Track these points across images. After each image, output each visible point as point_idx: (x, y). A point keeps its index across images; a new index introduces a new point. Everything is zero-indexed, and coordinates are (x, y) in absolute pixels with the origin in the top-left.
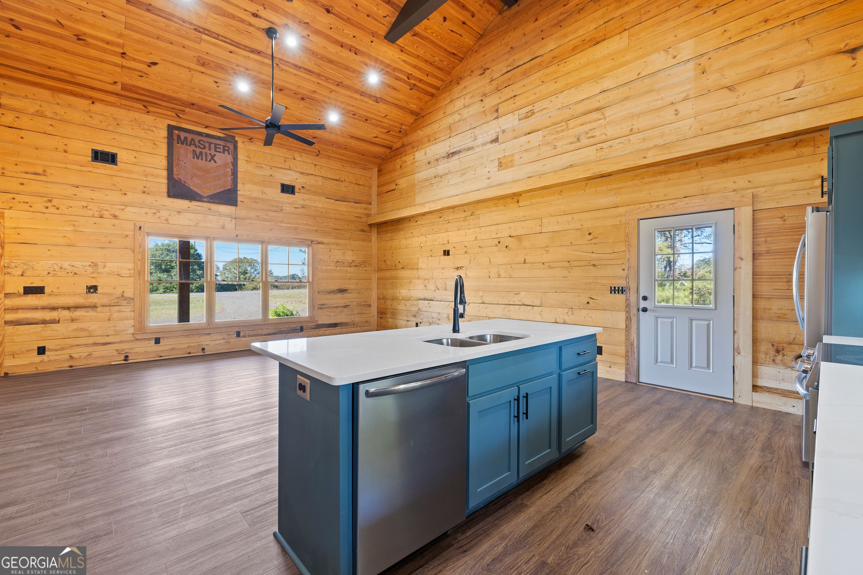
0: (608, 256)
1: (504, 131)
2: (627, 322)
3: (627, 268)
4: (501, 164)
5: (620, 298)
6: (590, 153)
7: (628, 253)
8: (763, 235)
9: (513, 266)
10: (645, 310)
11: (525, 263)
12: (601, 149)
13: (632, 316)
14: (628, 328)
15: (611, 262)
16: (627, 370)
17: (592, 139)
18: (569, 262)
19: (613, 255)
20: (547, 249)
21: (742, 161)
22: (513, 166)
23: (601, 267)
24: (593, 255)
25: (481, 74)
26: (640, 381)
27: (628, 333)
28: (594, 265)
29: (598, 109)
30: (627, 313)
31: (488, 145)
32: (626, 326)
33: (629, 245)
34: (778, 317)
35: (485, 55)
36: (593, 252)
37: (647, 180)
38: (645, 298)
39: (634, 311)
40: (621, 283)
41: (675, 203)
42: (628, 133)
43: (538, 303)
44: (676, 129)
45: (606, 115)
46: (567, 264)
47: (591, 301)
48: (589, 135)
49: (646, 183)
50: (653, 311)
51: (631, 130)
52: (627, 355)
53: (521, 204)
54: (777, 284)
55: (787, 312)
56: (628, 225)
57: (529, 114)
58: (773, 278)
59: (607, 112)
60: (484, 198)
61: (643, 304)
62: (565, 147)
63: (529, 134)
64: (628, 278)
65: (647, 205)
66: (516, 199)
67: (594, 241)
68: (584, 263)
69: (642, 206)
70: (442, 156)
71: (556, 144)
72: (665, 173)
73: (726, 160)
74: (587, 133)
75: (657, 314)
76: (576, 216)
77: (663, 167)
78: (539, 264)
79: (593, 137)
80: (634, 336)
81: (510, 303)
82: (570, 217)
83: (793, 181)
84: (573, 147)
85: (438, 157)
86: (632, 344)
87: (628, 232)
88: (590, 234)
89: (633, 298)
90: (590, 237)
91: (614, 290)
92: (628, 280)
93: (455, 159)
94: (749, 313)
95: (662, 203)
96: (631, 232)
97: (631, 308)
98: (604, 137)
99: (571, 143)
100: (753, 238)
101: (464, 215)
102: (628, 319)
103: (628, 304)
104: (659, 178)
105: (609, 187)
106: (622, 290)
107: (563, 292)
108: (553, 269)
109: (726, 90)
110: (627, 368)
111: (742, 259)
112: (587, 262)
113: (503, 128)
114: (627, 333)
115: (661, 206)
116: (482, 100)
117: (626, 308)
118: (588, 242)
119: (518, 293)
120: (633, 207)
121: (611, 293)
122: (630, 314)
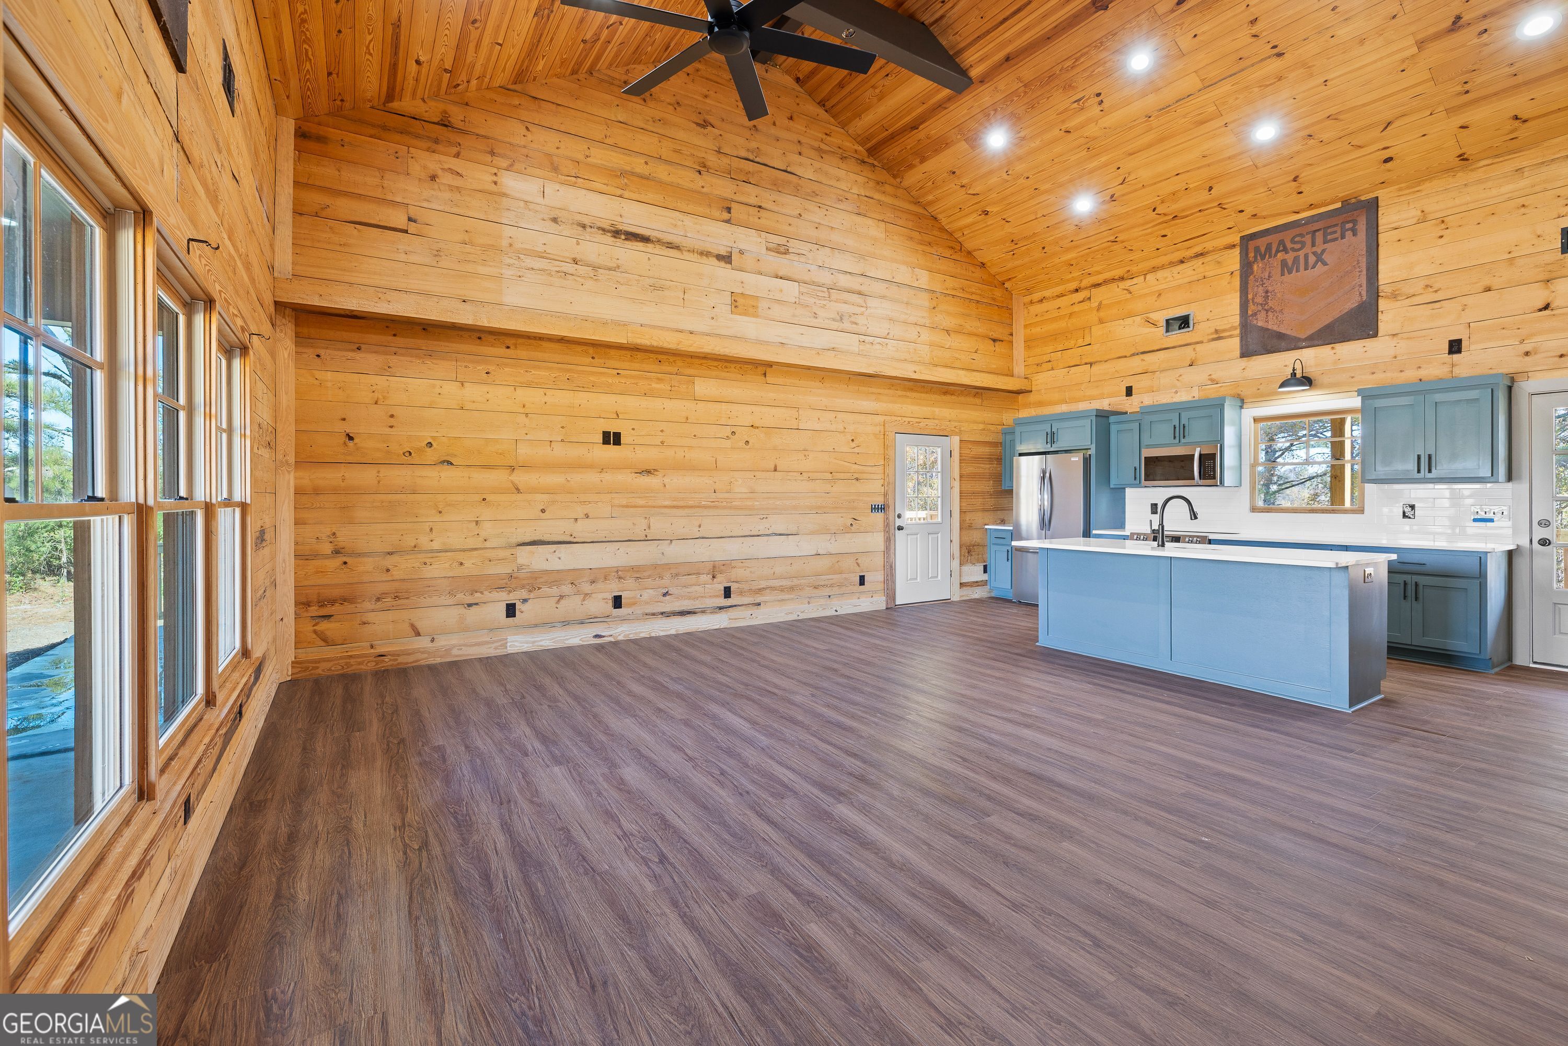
0: (870, 469)
1: (738, 251)
2: (887, 543)
3: (886, 484)
4: (737, 304)
5: (880, 516)
6: (853, 341)
7: (886, 467)
8: (965, 462)
9: (757, 474)
10: (900, 528)
11: (775, 470)
12: (864, 342)
13: (891, 535)
14: (887, 548)
15: (872, 476)
16: (887, 596)
17: (854, 326)
18: (831, 473)
19: (874, 469)
20: (806, 453)
21: (953, 397)
22: (756, 316)
23: (863, 482)
24: (856, 467)
25: (699, 125)
26: (895, 604)
27: (888, 555)
28: (857, 479)
29: (860, 293)
30: (887, 533)
33: (887, 458)
35: (706, 97)
36: (856, 463)
38: (899, 516)
39: (892, 530)
40: (879, 501)
41: (918, 422)
42: (885, 336)
43: (793, 529)
44: (919, 351)
46: (829, 476)
47: (854, 522)
48: (853, 319)
49: (898, 396)
50: (905, 529)
51: (888, 334)
52: (887, 580)
53: (769, 379)
54: (969, 500)
55: (972, 521)
56: (886, 437)
57: (782, 249)
58: (967, 496)
59: (871, 302)
61: (898, 522)
62: (826, 321)
63: (781, 278)
64: (887, 495)
65: (900, 418)
66: (762, 369)
67: (856, 450)
68: (849, 476)
69: (896, 418)
70: (599, 224)
71: (817, 313)
73: (944, 393)
74: (850, 316)
75: (908, 532)
76: (840, 415)
77: (911, 383)
78: (795, 474)
79: (856, 323)
80: (892, 557)
81: (752, 533)
82: (832, 415)
84: (835, 325)
86: (891, 567)
87: (886, 445)
88: (853, 440)
89: (890, 516)
90: (854, 444)
91: (874, 508)
92: (887, 497)
93: (634, 247)
95: (912, 420)
96: (889, 445)
97: (890, 527)
98: (864, 330)
99: (834, 320)
100: (960, 463)
102: (888, 540)
103: (887, 523)
106: (882, 508)
107: (824, 513)
108: (815, 481)
110: (887, 593)
111: (955, 480)
112: (851, 474)
113: (740, 245)
115: (910, 423)
116: (699, 172)
117: (886, 527)
118: (850, 450)
119: (765, 516)
120: (890, 417)
121: (872, 511)
122: (889, 534)
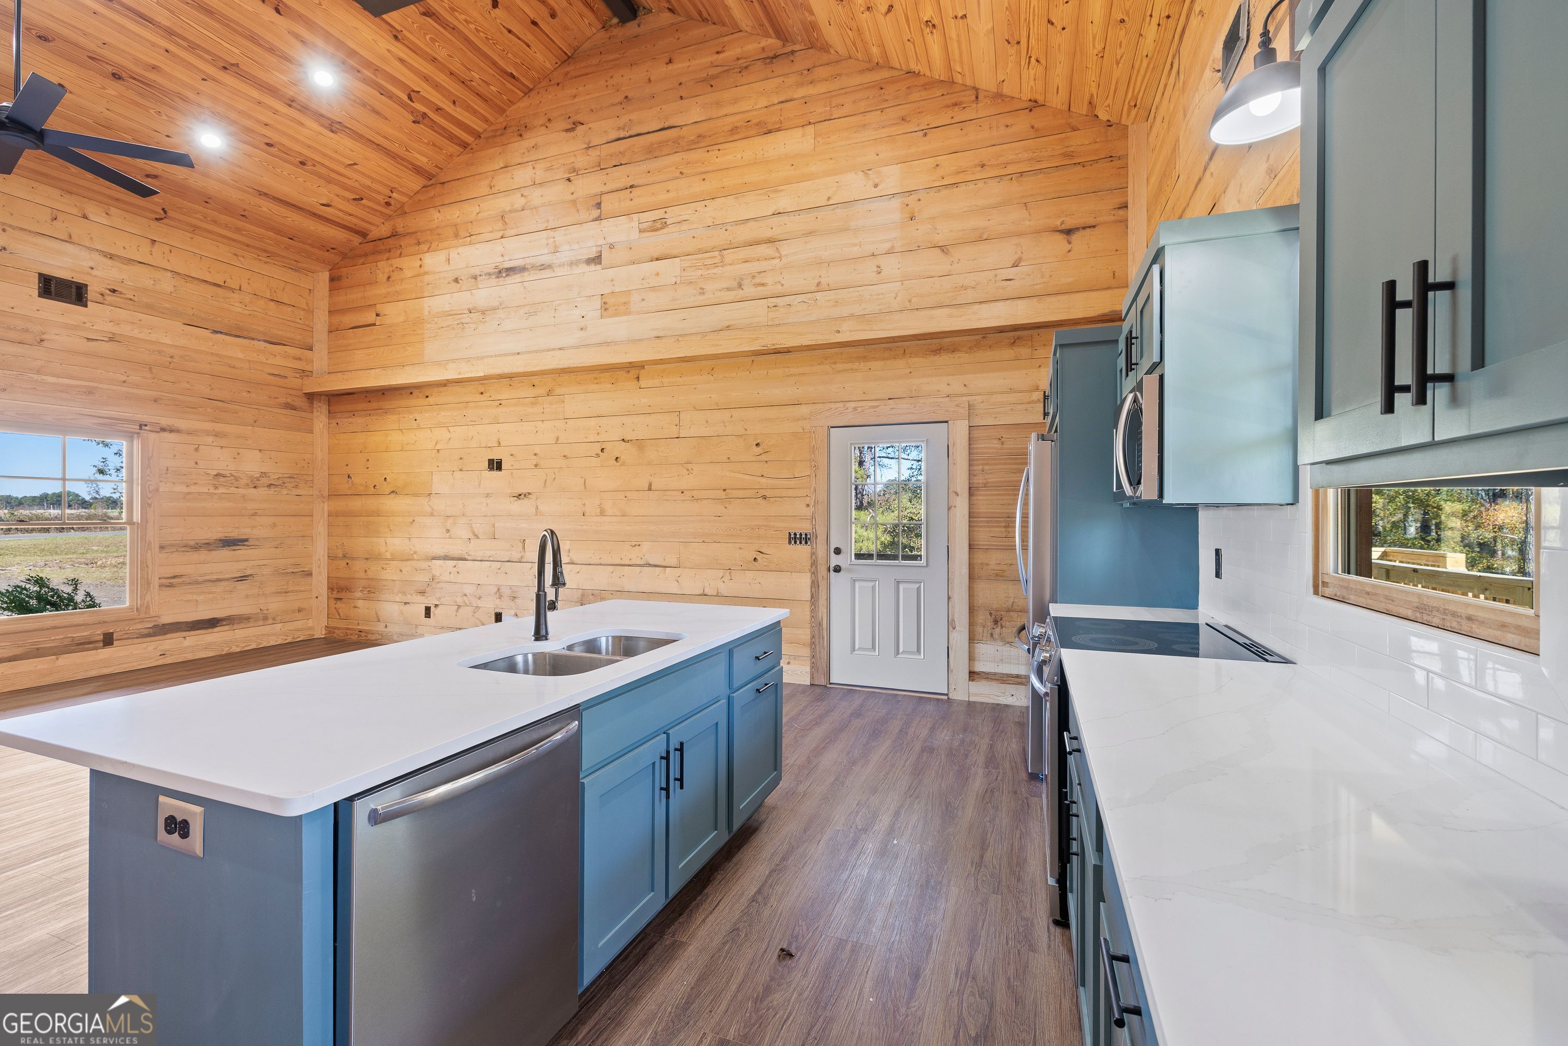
0: (785, 482)
1: (612, 247)
2: (813, 589)
3: (812, 503)
4: (607, 306)
5: (802, 550)
6: (757, 311)
7: (814, 480)
8: (981, 462)
9: (628, 494)
10: (837, 569)
11: (650, 489)
12: (775, 306)
13: (820, 579)
14: (814, 598)
15: (790, 493)
16: (814, 666)
17: (762, 288)
18: (725, 490)
19: (792, 483)
20: (689, 466)
22: (627, 313)
23: (775, 501)
24: (763, 480)
25: (568, 130)
26: (831, 682)
27: (815, 607)
28: (764, 497)
29: (770, 241)
30: (813, 575)
31: (580, 266)
32: (812, 597)
33: (815, 466)
34: (997, 575)
35: (575, 97)
36: (762, 476)
37: (840, 366)
38: (838, 551)
39: (822, 571)
40: (803, 527)
41: (877, 407)
42: (813, 288)
43: (673, 561)
44: (878, 295)
45: (783, 253)
46: (723, 495)
47: (759, 557)
48: (757, 280)
49: (839, 372)
50: (849, 571)
51: (819, 284)
52: (813, 643)
53: (643, 383)
54: (995, 529)
55: (1005, 568)
56: (813, 435)
57: (658, 225)
58: (991, 521)
59: (785, 249)
60: (575, 366)
61: (835, 560)
62: (718, 294)
63: (657, 259)
64: (814, 520)
65: (841, 405)
66: (633, 373)
67: (764, 457)
68: (748, 493)
69: (833, 406)
70: (486, 271)
71: (704, 287)
72: (865, 358)
73: (938, 351)
74: (753, 277)
75: (855, 576)
76: (737, 413)
77: (861, 349)
78: (675, 493)
79: (763, 285)
80: (822, 611)
81: (623, 563)
82: (727, 414)
83: (1012, 390)
84: (731, 295)
85: (476, 271)
86: (820, 624)
87: (814, 447)
88: (757, 445)
89: (821, 552)
90: (758, 450)
91: (796, 539)
92: (814, 523)
93: (514, 281)
94: (965, 571)
95: (861, 404)
96: (818, 447)
97: (819, 567)
98: (779, 289)
99: (728, 289)
100: (970, 465)
101: (532, 392)
102: (815, 585)
103: (814, 561)
104: (856, 365)
105: (787, 370)
106: (806, 538)
107: (715, 542)
108: (700, 501)
109: (938, 250)
110: (813, 662)
111: (957, 494)
112: (754, 491)
113: (611, 240)
114: (813, 607)
115: (859, 410)
116: (569, 180)
117: (811, 566)
118: (754, 459)
119: (637, 543)
120: (820, 406)
121: (790, 543)
122: (816, 577)
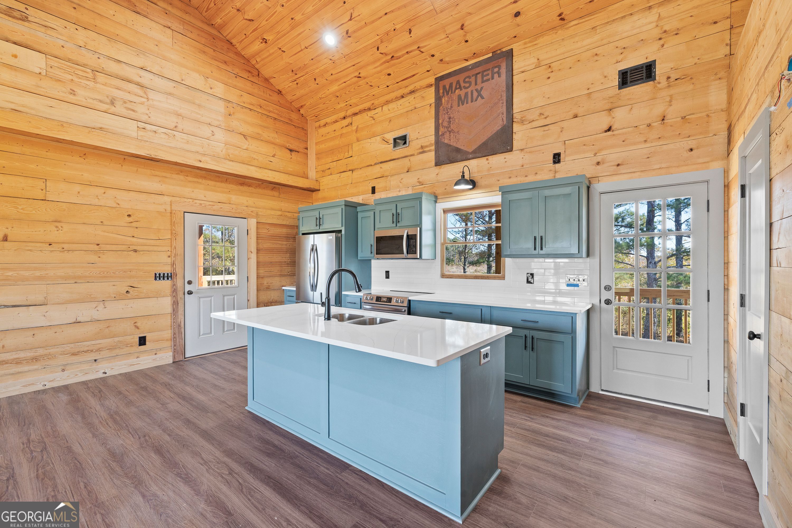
0: (152, 242)
2: (174, 306)
3: (173, 255)
5: (167, 283)
6: (129, 126)
7: (175, 241)
10: (190, 293)
11: (5, 240)
12: (144, 129)
13: (179, 299)
14: (175, 311)
15: (155, 249)
16: (175, 351)
17: (132, 112)
18: (98, 245)
19: (158, 242)
20: (59, 224)
21: (250, 188)
23: (144, 253)
24: (134, 240)
26: (186, 357)
27: (176, 316)
28: (135, 251)
29: (138, 84)
30: (174, 298)
32: (174, 310)
33: (175, 233)
34: (267, 288)
36: (133, 237)
37: (190, 179)
38: (190, 283)
39: (180, 295)
40: (167, 270)
41: (213, 205)
42: (172, 128)
44: (213, 146)
46: (96, 248)
47: (131, 290)
48: (128, 105)
49: (190, 181)
50: (197, 293)
51: (176, 127)
52: (175, 337)
54: (266, 268)
55: (270, 284)
56: (174, 215)
58: (265, 265)
59: (151, 95)
61: (188, 288)
62: (89, 101)
64: (174, 265)
65: (191, 200)
67: (134, 225)
68: (124, 247)
69: (186, 200)
71: (75, 90)
72: (205, 178)
73: (242, 184)
74: (125, 102)
75: (200, 295)
77: (204, 172)
78: (41, 244)
79: (133, 111)
80: (181, 317)
82: (99, 190)
83: (272, 209)
84: (104, 107)
86: (179, 326)
87: (174, 222)
88: (129, 216)
89: (179, 283)
90: (130, 219)
91: (158, 277)
92: (174, 267)
94: (255, 287)
95: (205, 202)
96: (177, 222)
97: (178, 293)
98: (144, 118)
99: (101, 101)
100: (257, 240)
102: (175, 304)
103: (175, 289)
105: (153, 172)
106: (168, 276)
107: (88, 282)
108: (71, 252)
109: (242, 136)
110: (175, 349)
111: (252, 252)
112: (127, 246)
114: (174, 316)
115: (203, 205)
117: (173, 293)
118: (126, 225)
120: (178, 199)
121: (156, 279)
122: (177, 299)
